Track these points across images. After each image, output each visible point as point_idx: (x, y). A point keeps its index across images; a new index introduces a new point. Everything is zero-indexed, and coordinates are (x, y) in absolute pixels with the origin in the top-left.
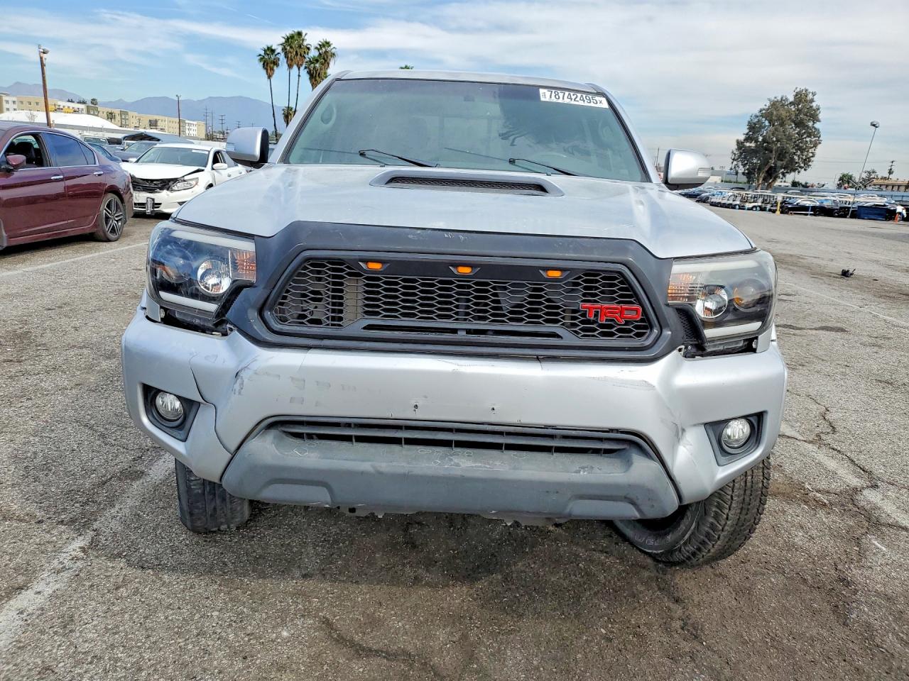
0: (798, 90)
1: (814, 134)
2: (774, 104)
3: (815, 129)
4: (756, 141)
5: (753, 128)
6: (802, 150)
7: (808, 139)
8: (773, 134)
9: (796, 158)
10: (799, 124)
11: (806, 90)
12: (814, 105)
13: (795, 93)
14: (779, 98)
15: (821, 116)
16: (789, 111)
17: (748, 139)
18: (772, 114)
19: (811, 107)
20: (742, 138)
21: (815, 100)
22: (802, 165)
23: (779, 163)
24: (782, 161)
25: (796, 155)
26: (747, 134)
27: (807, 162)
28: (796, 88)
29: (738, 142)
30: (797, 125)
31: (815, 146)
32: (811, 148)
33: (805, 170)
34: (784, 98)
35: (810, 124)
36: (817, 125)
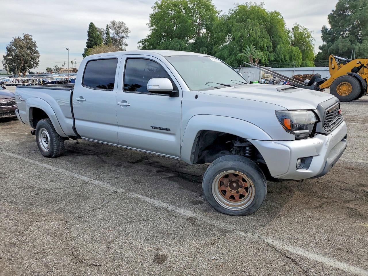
0: (24, 34)
1: (36, 52)
2: (16, 40)
3: (36, 50)
4: (12, 56)
5: (9, 50)
6: (34, 59)
7: (34, 55)
8: (20, 53)
9: (32, 62)
10: (29, 48)
11: (28, 35)
12: (33, 40)
13: (23, 36)
14: (17, 37)
15: (37, 45)
16: (23, 43)
17: (8, 55)
18: (16, 44)
19: (32, 41)
20: (5, 55)
21: (33, 38)
22: (35, 65)
23: (26, 65)
24: (27, 64)
25: (31, 61)
26: (7, 53)
27: (37, 64)
28: (24, 33)
29: (4, 57)
30: (28, 49)
31: (38, 57)
32: (37, 58)
33: (37, 67)
34: (19, 38)
35: (34, 48)
36: (37, 49)
